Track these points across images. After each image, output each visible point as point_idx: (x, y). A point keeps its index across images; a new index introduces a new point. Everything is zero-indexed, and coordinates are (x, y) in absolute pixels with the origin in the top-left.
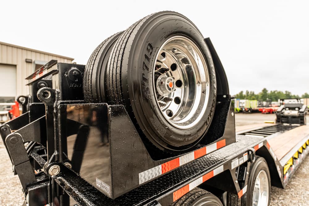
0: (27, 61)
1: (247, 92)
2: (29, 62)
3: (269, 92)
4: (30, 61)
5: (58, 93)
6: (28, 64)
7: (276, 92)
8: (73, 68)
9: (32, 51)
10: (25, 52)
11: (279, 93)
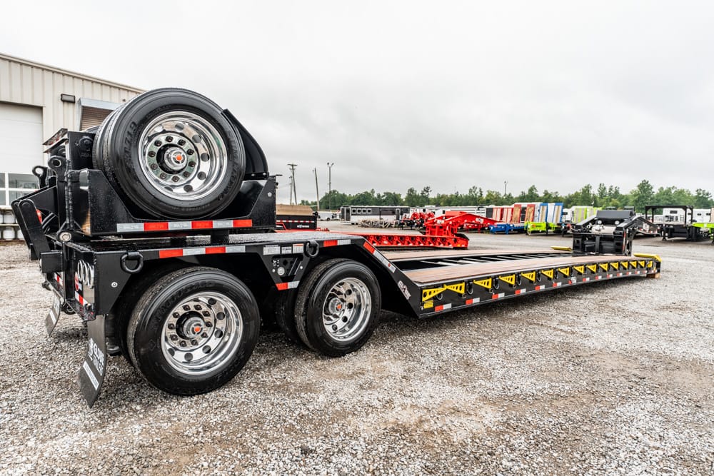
0: (65, 98)
1: (602, 189)
2: (68, 101)
3: (656, 190)
4: (71, 99)
5: (69, 162)
6: (66, 104)
7: (673, 192)
8: (85, 137)
9: (74, 76)
10: (58, 78)
11: (681, 192)
